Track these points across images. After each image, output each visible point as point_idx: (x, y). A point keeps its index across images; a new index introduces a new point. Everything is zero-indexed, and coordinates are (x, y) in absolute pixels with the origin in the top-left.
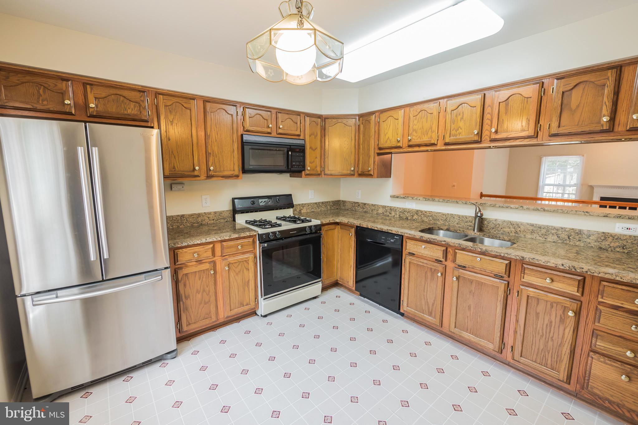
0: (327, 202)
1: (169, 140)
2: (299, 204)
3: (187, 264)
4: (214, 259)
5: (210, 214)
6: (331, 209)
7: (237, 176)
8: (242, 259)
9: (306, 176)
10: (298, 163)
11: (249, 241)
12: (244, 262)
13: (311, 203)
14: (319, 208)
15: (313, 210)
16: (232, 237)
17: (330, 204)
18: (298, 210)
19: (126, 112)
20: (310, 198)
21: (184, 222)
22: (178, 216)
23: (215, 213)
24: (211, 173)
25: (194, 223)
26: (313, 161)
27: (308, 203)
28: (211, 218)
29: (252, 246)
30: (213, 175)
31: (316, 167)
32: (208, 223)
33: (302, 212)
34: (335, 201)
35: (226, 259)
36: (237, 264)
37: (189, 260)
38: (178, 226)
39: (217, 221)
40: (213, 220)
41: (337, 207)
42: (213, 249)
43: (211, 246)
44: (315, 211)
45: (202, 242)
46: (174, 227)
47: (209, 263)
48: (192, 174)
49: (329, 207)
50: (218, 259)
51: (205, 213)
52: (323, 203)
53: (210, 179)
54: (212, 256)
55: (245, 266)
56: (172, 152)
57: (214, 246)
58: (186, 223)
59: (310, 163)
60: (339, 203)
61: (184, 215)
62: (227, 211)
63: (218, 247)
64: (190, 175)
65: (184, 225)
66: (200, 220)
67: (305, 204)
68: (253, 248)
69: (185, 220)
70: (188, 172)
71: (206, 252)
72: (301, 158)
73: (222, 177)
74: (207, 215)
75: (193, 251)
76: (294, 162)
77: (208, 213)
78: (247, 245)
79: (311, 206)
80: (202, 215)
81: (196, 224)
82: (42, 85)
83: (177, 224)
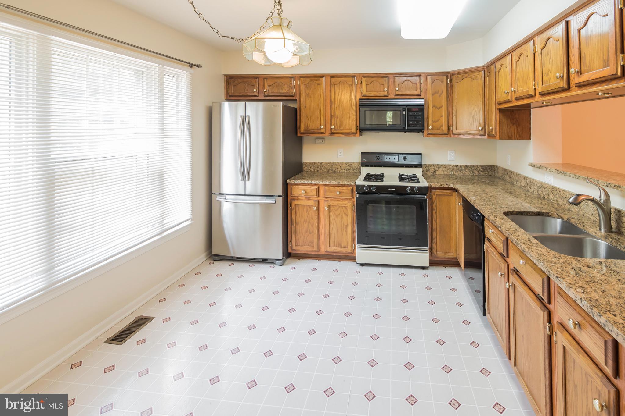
0: (474, 166)
1: (306, 107)
2: (433, 165)
3: (299, 197)
4: (318, 199)
5: (342, 164)
6: (479, 175)
7: (355, 134)
8: (341, 204)
9: (429, 135)
10: (416, 123)
11: (347, 190)
12: (344, 207)
13: (450, 165)
14: (461, 171)
15: (452, 173)
16: (332, 183)
17: (479, 169)
18: (432, 171)
19: (282, 92)
20: (449, 160)
21: (323, 168)
22: (318, 163)
23: (346, 163)
24: (333, 131)
25: (330, 170)
26: (438, 120)
27: (446, 165)
28: (343, 168)
29: (350, 195)
30: (335, 132)
31: (442, 126)
32: (341, 171)
33: (437, 173)
34: (486, 166)
35: (328, 201)
36: (337, 207)
37: (300, 195)
38: (318, 171)
39: (348, 171)
40: (345, 169)
41: (490, 174)
42: (317, 190)
43: (316, 187)
44: (455, 174)
45: (308, 182)
46: (315, 171)
47: (314, 201)
48: (319, 131)
49: (476, 172)
50: (321, 199)
51: (338, 163)
52: (466, 166)
53: (333, 135)
54: (316, 195)
55: (343, 211)
56: (307, 116)
57: (319, 187)
58: (323, 169)
59: (433, 121)
60: (494, 169)
61: (323, 163)
62: (356, 163)
63: (322, 189)
64: (317, 132)
65: (322, 171)
66: (334, 168)
67: (441, 165)
68: (351, 196)
69: (323, 167)
70: (316, 130)
71: (312, 191)
72: (420, 117)
73: (342, 134)
74: (340, 165)
75: (302, 188)
76: (411, 121)
77: (340, 163)
78: (346, 193)
79: (450, 168)
80: (336, 164)
81: (331, 171)
82: (246, 83)
83: (317, 169)
